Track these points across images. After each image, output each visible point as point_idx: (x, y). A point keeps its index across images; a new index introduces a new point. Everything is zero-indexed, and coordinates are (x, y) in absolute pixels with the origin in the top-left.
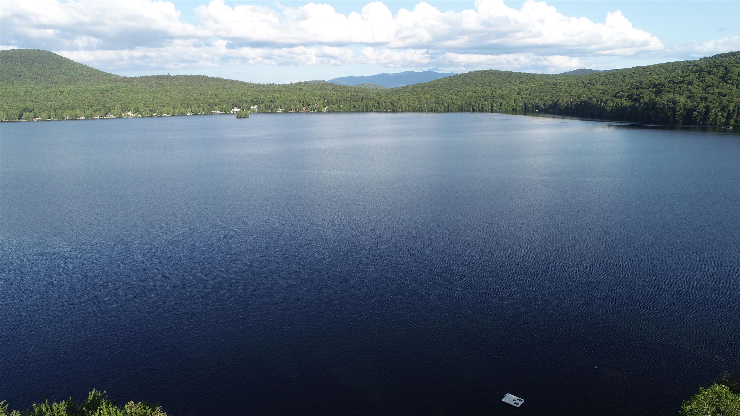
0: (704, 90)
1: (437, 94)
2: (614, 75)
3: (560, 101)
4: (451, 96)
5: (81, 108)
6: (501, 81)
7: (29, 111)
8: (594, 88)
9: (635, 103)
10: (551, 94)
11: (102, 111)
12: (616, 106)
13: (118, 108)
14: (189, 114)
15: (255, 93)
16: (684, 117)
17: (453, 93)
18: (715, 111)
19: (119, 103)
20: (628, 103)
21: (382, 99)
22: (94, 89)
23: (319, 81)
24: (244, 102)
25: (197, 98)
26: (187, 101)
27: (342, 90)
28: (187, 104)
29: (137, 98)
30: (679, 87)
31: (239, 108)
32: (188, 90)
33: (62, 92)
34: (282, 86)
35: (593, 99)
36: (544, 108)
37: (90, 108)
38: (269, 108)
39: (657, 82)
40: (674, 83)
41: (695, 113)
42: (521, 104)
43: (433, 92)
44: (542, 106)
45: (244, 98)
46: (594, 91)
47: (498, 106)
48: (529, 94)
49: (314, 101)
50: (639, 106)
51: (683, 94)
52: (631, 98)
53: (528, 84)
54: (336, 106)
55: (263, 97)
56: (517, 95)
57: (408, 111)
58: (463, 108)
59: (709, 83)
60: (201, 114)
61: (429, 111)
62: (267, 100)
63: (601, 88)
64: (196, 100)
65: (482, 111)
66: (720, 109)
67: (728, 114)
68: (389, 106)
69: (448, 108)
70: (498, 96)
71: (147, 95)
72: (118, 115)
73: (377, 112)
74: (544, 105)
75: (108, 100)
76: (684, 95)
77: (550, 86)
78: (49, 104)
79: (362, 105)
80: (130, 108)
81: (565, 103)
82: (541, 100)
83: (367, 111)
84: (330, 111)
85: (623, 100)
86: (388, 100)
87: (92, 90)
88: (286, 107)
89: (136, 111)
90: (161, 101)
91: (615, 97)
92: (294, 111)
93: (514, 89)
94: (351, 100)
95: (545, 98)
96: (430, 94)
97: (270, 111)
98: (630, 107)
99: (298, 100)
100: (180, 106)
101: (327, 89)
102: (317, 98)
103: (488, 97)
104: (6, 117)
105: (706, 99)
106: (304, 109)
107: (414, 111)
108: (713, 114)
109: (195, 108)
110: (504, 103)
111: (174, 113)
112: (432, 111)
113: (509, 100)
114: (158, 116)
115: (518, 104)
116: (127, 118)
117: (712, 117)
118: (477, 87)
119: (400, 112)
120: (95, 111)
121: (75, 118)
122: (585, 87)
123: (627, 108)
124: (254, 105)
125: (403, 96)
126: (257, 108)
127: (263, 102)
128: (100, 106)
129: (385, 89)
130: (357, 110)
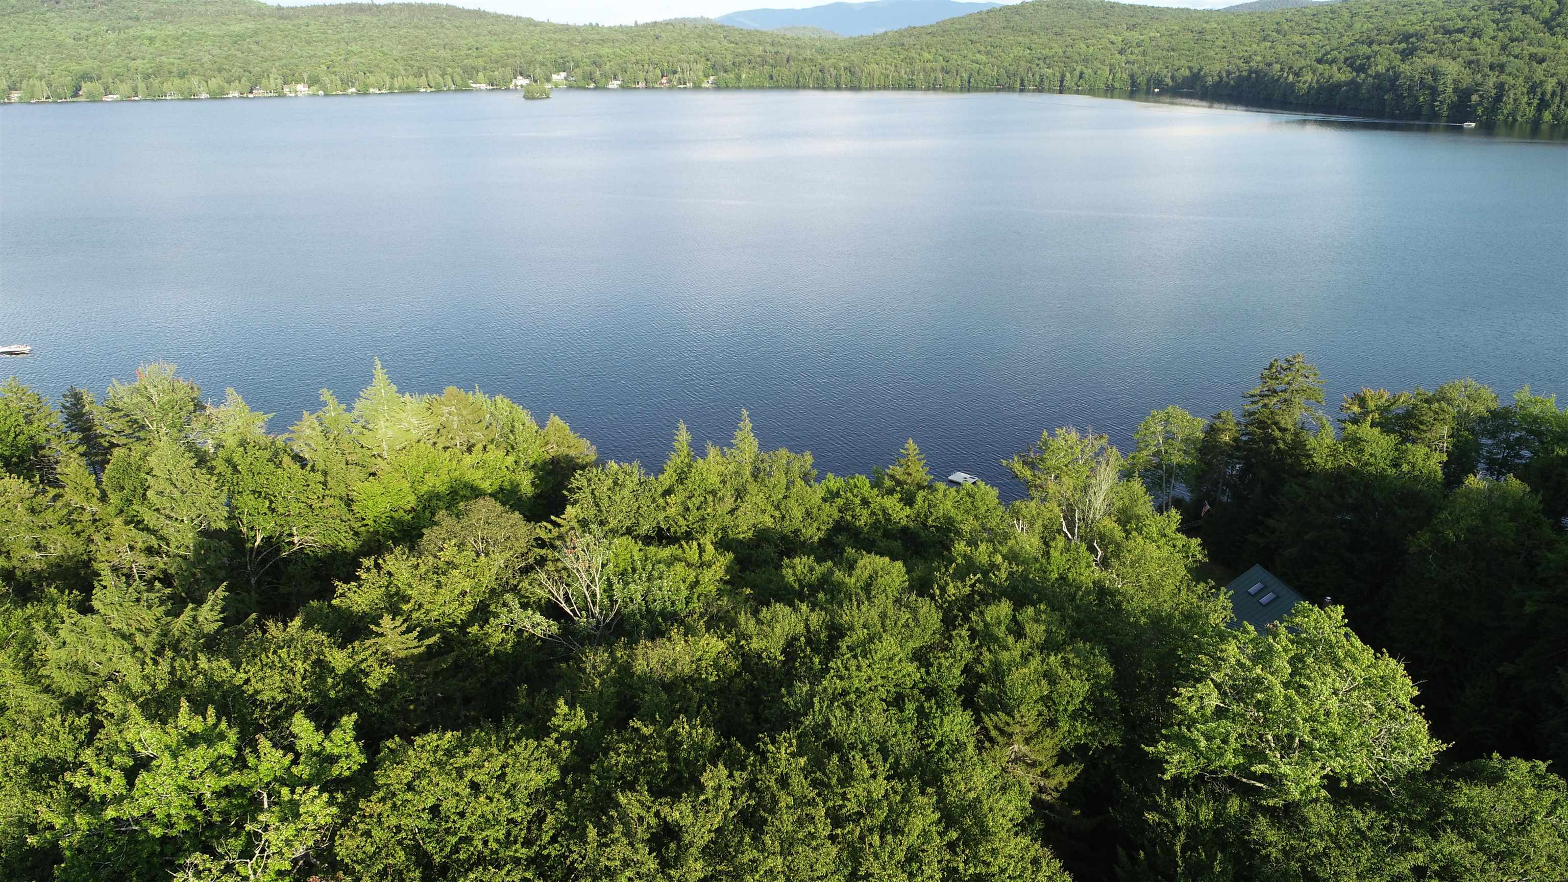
0: (1504, 48)
1: (948, 51)
2: (1333, 12)
3: (1206, 69)
4: (978, 55)
5: (199, 75)
6: (1090, 23)
7: (91, 79)
8: (1283, 41)
9: (1358, 76)
10: (1191, 53)
11: (242, 81)
12: (1318, 81)
13: (276, 76)
14: (424, 90)
15: (559, 45)
16: (1452, 107)
17: (982, 48)
18: (1515, 94)
19: (277, 64)
20: (1342, 75)
21: (830, 61)
22: (219, 33)
23: (695, 20)
24: (537, 65)
25: (439, 54)
26: (417, 61)
27: (744, 40)
28: (419, 68)
29: (312, 53)
30: (1454, 42)
31: (528, 77)
32: (417, 37)
33: (151, 39)
34: (616, 31)
35: (1275, 65)
36: (1171, 84)
37: (216, 74)
38: (591, 78)
39: (1411, 29)
40: (1447, 32)
41: (1475, 98)
42: (1125, 76)
43: (939, 46)
44: (1168, 81)
45: (537, 56)
46: (1281, 48)
47: (1076, 80)
48: (1144, 54)
49: (685, 65)
50: (1364, 81)
51: (1459, 56)
52: (1351, 65)
53: (1145, 32)
54: (732, 76)
55: (577, 53)
56: (1118, 56)
57: (885, 88)
58: (1001, 82)
59: (1517, 33)
60: (449, 90)
61: (928, 89)
62: (587, 61)
63: (1298, 43)
64: (436, 58)
65: (1040, 89)
66: (1525, 90)
67: (1542, 100)
68: (845, 78)
69: (969, 82)
70: (1077, 57)
71: (332, 48)
72: (276, 91)
73: (818, 88)
74: (1172, 77)
75: (251, 57)
76: (1459, 60)
77: (1191, 35)
78: (132, 64)
79: (787, 73)
80: (300, 74)
81: (1215, 73)
82: (1167, 67)
83: (798, 88)
84: (718, 87)
85: (1335, 68)
86: (842, 65)
87: (214, 36)
88: (627, 76)
89: (313, 81)
90: (363, 61)
91: (1319, 61)
92: (644, 84)
93: (1112, 43)
94: (764, 62)
95: (1177, 63)
96: (933, 50)
97: (592, 86)
98: (1346, 84)
99: (650, 62)
100: (403, 72)
101: (713, 38)
102: (692, 58)
103: (1055, 59)
104: (47, 92)
105: (1502, 68)
106: (664, 80)
107: (897, 87)
108: (1511, 100)
109: (435, 76)
110: (1088, 72)
111: (391, 88)
112: (934, 89)
113: (1099, 65)
114: (358, 94)
115: (1118, 75)
116: (296, 96)
117: (1508, 107)
118: (1035, 37)
119: (866, 89)
120: (229, 82)
121: (189, 96)
122: (1264, 40)
123: (1339, 85)
124: (558, 72)
125: (874, 54)
126: (566, 79)
127: (577, 66)
128: (237, 71)
129: (839, 39)
130: (775, 84)
